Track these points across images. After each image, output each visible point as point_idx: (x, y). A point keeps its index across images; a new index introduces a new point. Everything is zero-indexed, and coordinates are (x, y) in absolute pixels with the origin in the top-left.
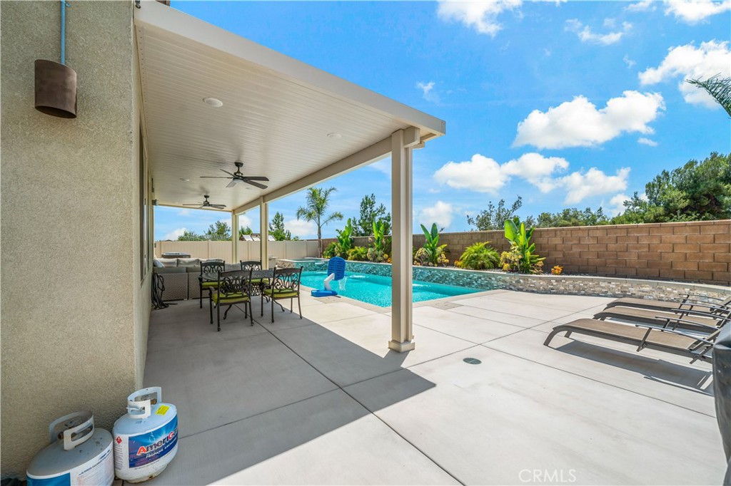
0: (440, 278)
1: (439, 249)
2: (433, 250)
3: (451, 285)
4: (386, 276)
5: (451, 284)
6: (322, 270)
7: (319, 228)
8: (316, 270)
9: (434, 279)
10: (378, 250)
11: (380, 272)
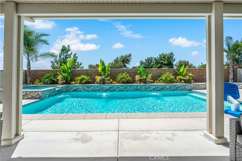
0: (161, 88)
3: (167, 91)
4: (122, 91)
6: (60, 94)
8: (56, 95)
9: (158, 89)
11: (117, 90)
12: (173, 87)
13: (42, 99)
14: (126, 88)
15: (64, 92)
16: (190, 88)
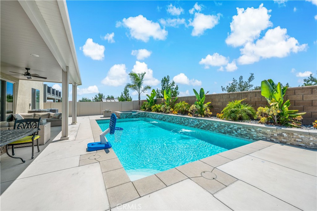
1: (205, 106)
2: (201, 106)
5: (215, 131)
6: (136, 117)
7: (139, 94)
8: (132, 117)
10: (167, 106)
11: (167, 120)
12: (225, 126)
13: (120, 118)
14: (173, 119)
15: (142, 117)
16: (261, 135)
